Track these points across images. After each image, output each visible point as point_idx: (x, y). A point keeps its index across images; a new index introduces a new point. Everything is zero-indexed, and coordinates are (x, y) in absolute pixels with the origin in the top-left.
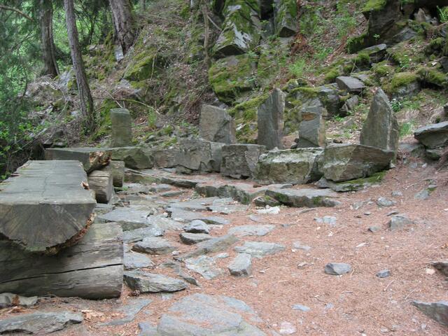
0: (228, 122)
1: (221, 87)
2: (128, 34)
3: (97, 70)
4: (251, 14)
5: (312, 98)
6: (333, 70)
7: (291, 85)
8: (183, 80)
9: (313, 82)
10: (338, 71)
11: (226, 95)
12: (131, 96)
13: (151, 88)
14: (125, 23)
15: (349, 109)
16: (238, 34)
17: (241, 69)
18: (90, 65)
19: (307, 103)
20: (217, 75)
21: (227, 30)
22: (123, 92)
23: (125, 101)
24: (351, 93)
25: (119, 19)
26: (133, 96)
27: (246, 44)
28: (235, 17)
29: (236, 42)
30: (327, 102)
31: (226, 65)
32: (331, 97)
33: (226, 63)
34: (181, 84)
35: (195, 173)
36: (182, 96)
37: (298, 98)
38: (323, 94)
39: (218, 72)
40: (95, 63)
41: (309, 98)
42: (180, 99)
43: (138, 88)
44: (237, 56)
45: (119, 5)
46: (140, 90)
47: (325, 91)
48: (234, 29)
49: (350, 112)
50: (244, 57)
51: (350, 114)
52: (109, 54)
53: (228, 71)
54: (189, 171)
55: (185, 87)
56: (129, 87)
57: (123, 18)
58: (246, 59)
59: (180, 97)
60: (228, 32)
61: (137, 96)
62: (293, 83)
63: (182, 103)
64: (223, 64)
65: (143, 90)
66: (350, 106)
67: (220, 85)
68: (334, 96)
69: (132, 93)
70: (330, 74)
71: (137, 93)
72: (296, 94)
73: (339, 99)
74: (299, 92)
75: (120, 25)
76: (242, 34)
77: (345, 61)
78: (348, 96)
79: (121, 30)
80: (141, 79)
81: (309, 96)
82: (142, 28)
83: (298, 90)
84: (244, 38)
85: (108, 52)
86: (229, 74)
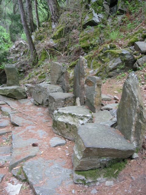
0: (64, 73)
1: (84, 44)
2: (56, 17)
3: (45, 34)
4: (103, 3)
5: (116, 57)
6: (135, 37)
7: (105, 48)
8: (74, 39)
9: (121, 45)
10: (138, 37)
11: (86, 48)
12: (52, 47)
13: (61, 43)
14: (55, 11)
15: (139, 66)
16: (95, 15)
17: (95, 34)
18: (42, 32)
19: (113, 60)
20: (83, 38)
21: (90, 13)
22: (49, 45)
23: (50, 50)
24: (142, 53)
25: (52, 10)
26: (53, 47)
27: (100, 20)
28: (94, 5)
29: (94, 19)
30: (125, 61)
31: (88, 32)
32: (128, 57)
33: (88, 31)
34: (73, 41)
35: (41, 105)
36: (73, 47)
37: (108, 57)
38: (122, 55)
39: (84, 36)
40: (44, 31)
41: (114, 57)
42: (72, 49)
43: (56, 43)
44: (94, 27)
45: (51, 3)
46: (57, 44)
47: (124, 53)
48: (93, 12)
49: (140, 68)
50: (97, 27)
51: (139, 69)
52: (50, 26)
53: (88, 35)
54: (37, 104)
55: (75, 43)
56: (52, 43)
57: (53, 9)
58: (98, 29)
59: (72, 47)
60: (90, 14)
61: (55, 47)
62: (106, 47)
63: (73, 50)
64: (87, 31)
65: (58, 44)
66: (140, 64)
67: (83, 43)
68: (130, 56)
69: (53, 45)
70: (132, 40)
71: (55, 46)
72: (107, 54)
73: (134, 58)
74: (108, 53)
75: (52, 13)
76: (98, 14)
77: (144, 30)
78: (140, 56)
79: (53, 15)
80: (58, 38)
81: (114, 56)
82: (62, 13)
83: (108, 52)
84: (98, 17)
85: (50, 25)
86: (89, 37)
